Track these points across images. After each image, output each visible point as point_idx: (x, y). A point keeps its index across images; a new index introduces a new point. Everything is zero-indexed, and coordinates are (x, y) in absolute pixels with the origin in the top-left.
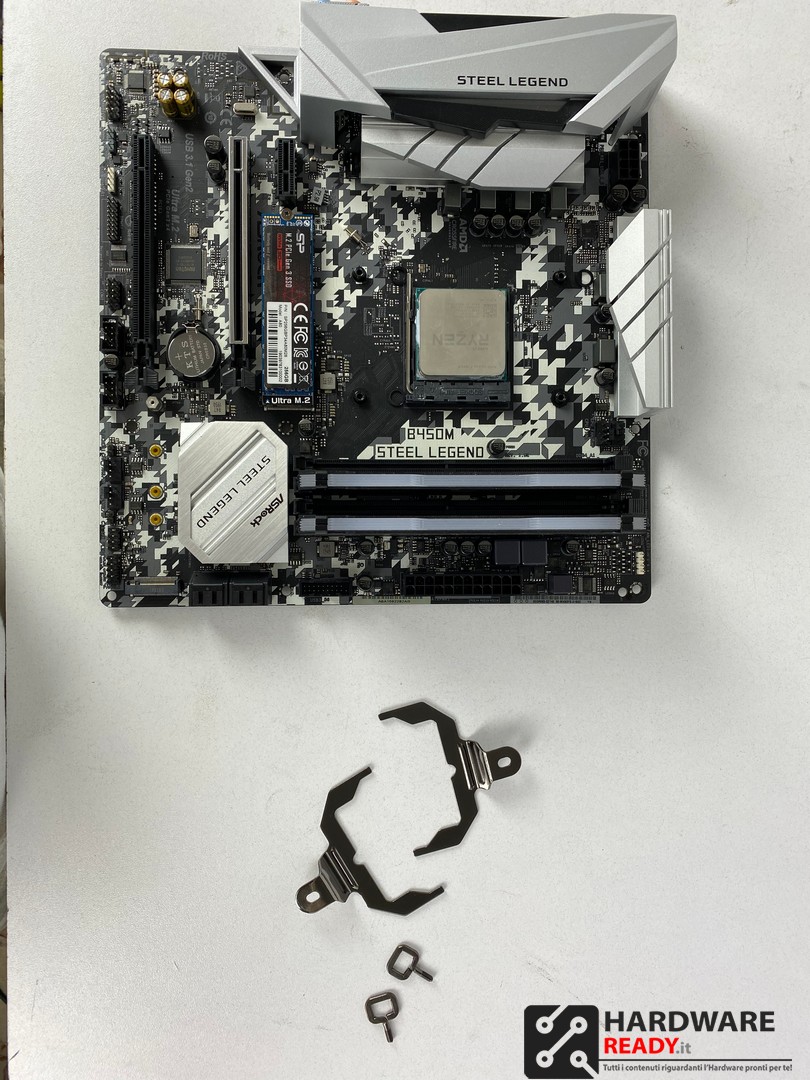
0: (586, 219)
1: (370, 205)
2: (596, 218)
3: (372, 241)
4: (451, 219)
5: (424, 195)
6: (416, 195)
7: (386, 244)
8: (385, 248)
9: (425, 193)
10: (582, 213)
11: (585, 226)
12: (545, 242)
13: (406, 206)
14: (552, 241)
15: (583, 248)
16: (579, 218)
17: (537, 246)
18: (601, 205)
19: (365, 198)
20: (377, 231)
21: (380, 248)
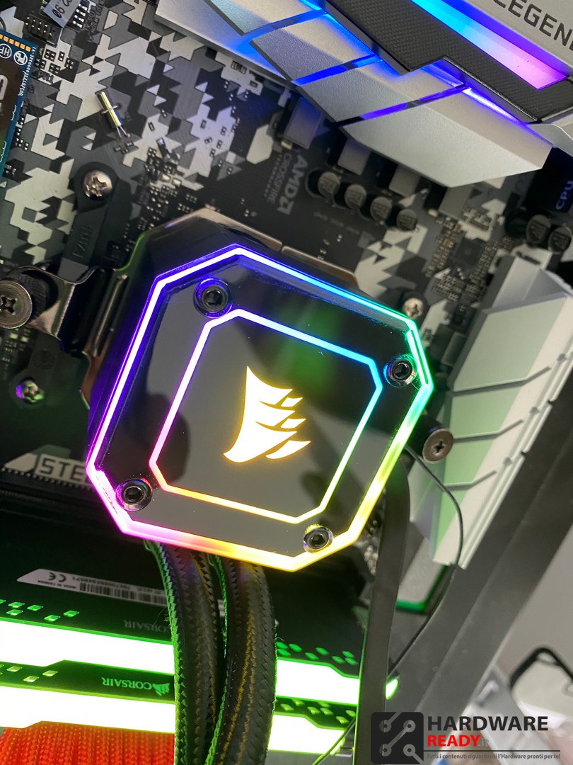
0: (472, 233)
1: (159, 67)
2: (485, 236)
3: (139, 133)
4: (285, 150)
5: (258, 90)
6: (244, 83)
7: (162, 148)
8: (159, 155)
9: (260, 86)
10: (472, 222)
11: (466, 242)
12: (404, 244)
13: (221, 96)
14: (414, 247)
15: (450, 274)
16: (465, 226)
17: (390, 246)
18: (501, 220)
19: (154, 49)
20: (154, 119)
21: (151, 151)
